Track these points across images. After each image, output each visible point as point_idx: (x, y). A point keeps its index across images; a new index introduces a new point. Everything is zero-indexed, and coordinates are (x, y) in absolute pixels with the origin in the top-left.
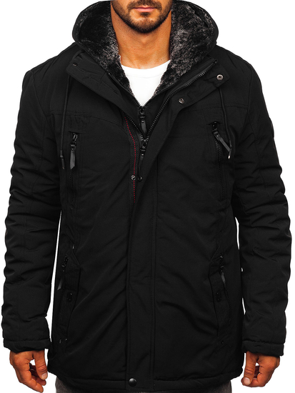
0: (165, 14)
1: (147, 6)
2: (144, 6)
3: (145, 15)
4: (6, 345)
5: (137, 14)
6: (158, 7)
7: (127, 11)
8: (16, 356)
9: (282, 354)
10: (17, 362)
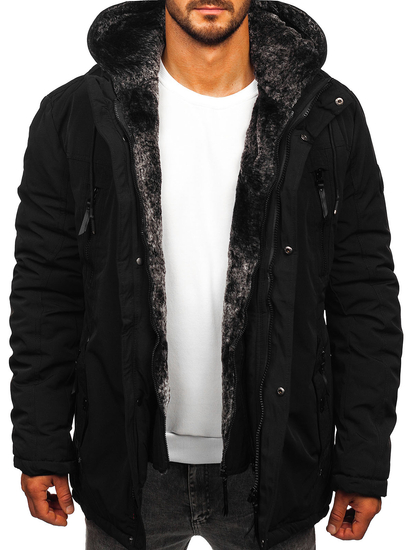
0: (238, 19)
1: (213, 6)
2: (209, 6)
3: (211, 18)
4: (16, 465)
5: (200, 18)
6: (229, 8)
7: (185, 13)
8: (30, 479)
9: (385, 495)
10: (31, 487)
